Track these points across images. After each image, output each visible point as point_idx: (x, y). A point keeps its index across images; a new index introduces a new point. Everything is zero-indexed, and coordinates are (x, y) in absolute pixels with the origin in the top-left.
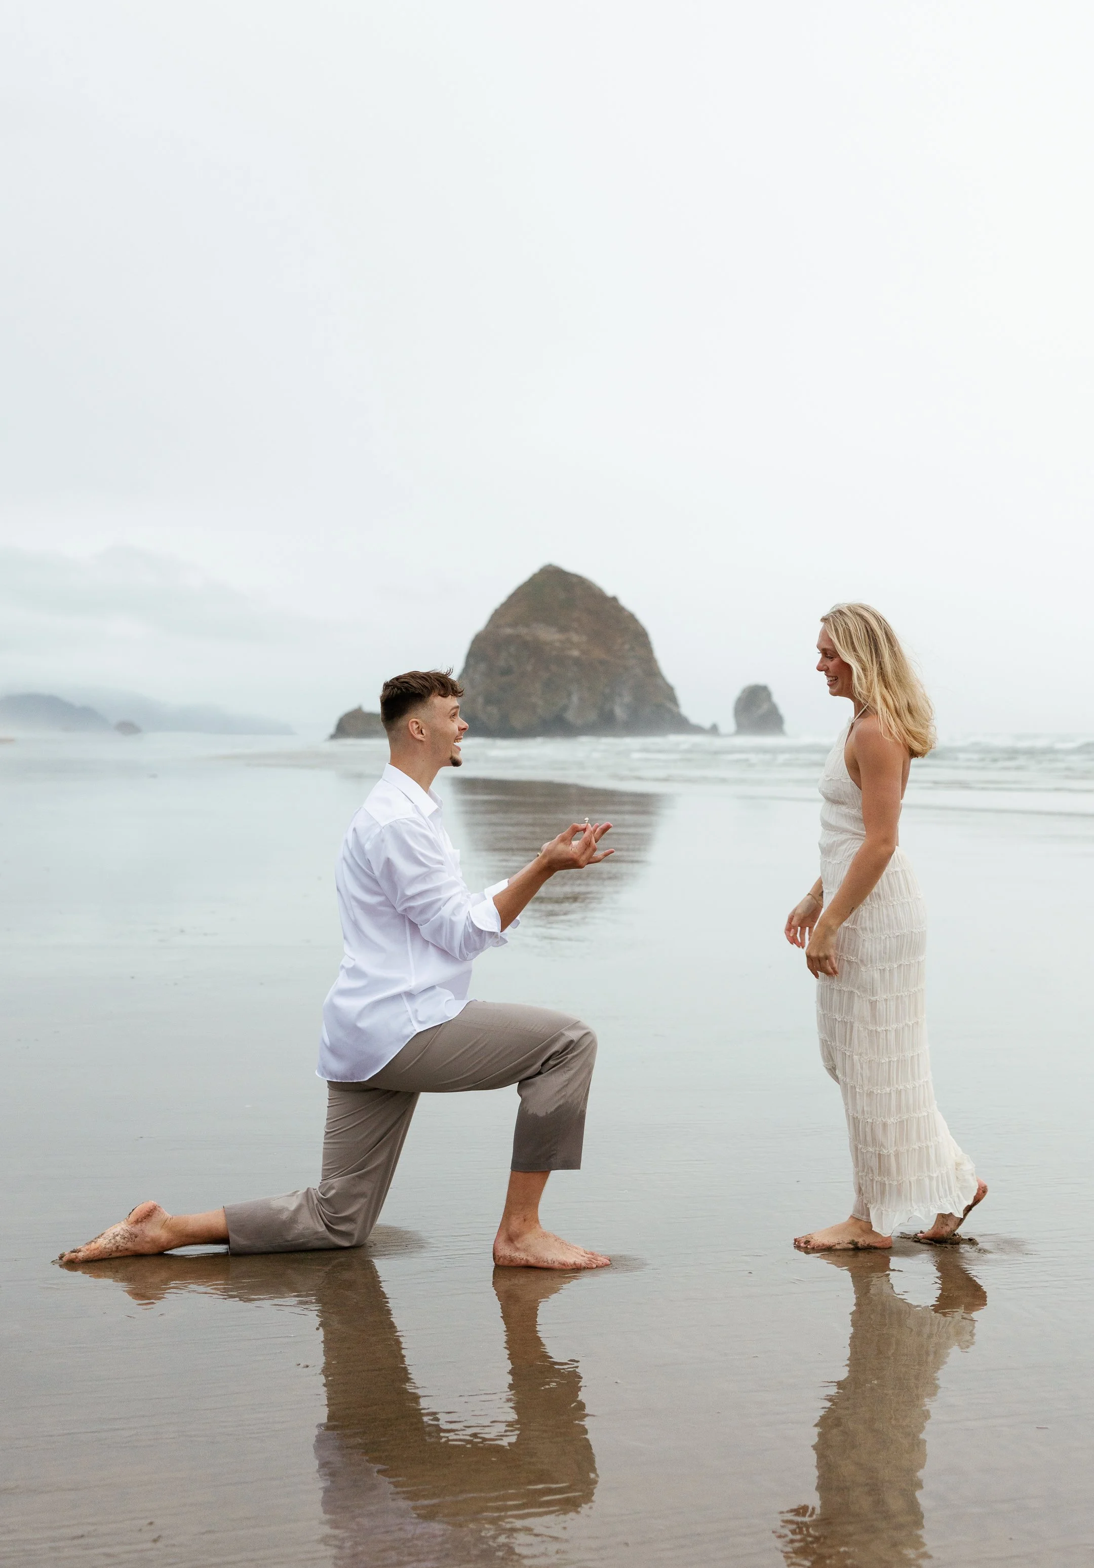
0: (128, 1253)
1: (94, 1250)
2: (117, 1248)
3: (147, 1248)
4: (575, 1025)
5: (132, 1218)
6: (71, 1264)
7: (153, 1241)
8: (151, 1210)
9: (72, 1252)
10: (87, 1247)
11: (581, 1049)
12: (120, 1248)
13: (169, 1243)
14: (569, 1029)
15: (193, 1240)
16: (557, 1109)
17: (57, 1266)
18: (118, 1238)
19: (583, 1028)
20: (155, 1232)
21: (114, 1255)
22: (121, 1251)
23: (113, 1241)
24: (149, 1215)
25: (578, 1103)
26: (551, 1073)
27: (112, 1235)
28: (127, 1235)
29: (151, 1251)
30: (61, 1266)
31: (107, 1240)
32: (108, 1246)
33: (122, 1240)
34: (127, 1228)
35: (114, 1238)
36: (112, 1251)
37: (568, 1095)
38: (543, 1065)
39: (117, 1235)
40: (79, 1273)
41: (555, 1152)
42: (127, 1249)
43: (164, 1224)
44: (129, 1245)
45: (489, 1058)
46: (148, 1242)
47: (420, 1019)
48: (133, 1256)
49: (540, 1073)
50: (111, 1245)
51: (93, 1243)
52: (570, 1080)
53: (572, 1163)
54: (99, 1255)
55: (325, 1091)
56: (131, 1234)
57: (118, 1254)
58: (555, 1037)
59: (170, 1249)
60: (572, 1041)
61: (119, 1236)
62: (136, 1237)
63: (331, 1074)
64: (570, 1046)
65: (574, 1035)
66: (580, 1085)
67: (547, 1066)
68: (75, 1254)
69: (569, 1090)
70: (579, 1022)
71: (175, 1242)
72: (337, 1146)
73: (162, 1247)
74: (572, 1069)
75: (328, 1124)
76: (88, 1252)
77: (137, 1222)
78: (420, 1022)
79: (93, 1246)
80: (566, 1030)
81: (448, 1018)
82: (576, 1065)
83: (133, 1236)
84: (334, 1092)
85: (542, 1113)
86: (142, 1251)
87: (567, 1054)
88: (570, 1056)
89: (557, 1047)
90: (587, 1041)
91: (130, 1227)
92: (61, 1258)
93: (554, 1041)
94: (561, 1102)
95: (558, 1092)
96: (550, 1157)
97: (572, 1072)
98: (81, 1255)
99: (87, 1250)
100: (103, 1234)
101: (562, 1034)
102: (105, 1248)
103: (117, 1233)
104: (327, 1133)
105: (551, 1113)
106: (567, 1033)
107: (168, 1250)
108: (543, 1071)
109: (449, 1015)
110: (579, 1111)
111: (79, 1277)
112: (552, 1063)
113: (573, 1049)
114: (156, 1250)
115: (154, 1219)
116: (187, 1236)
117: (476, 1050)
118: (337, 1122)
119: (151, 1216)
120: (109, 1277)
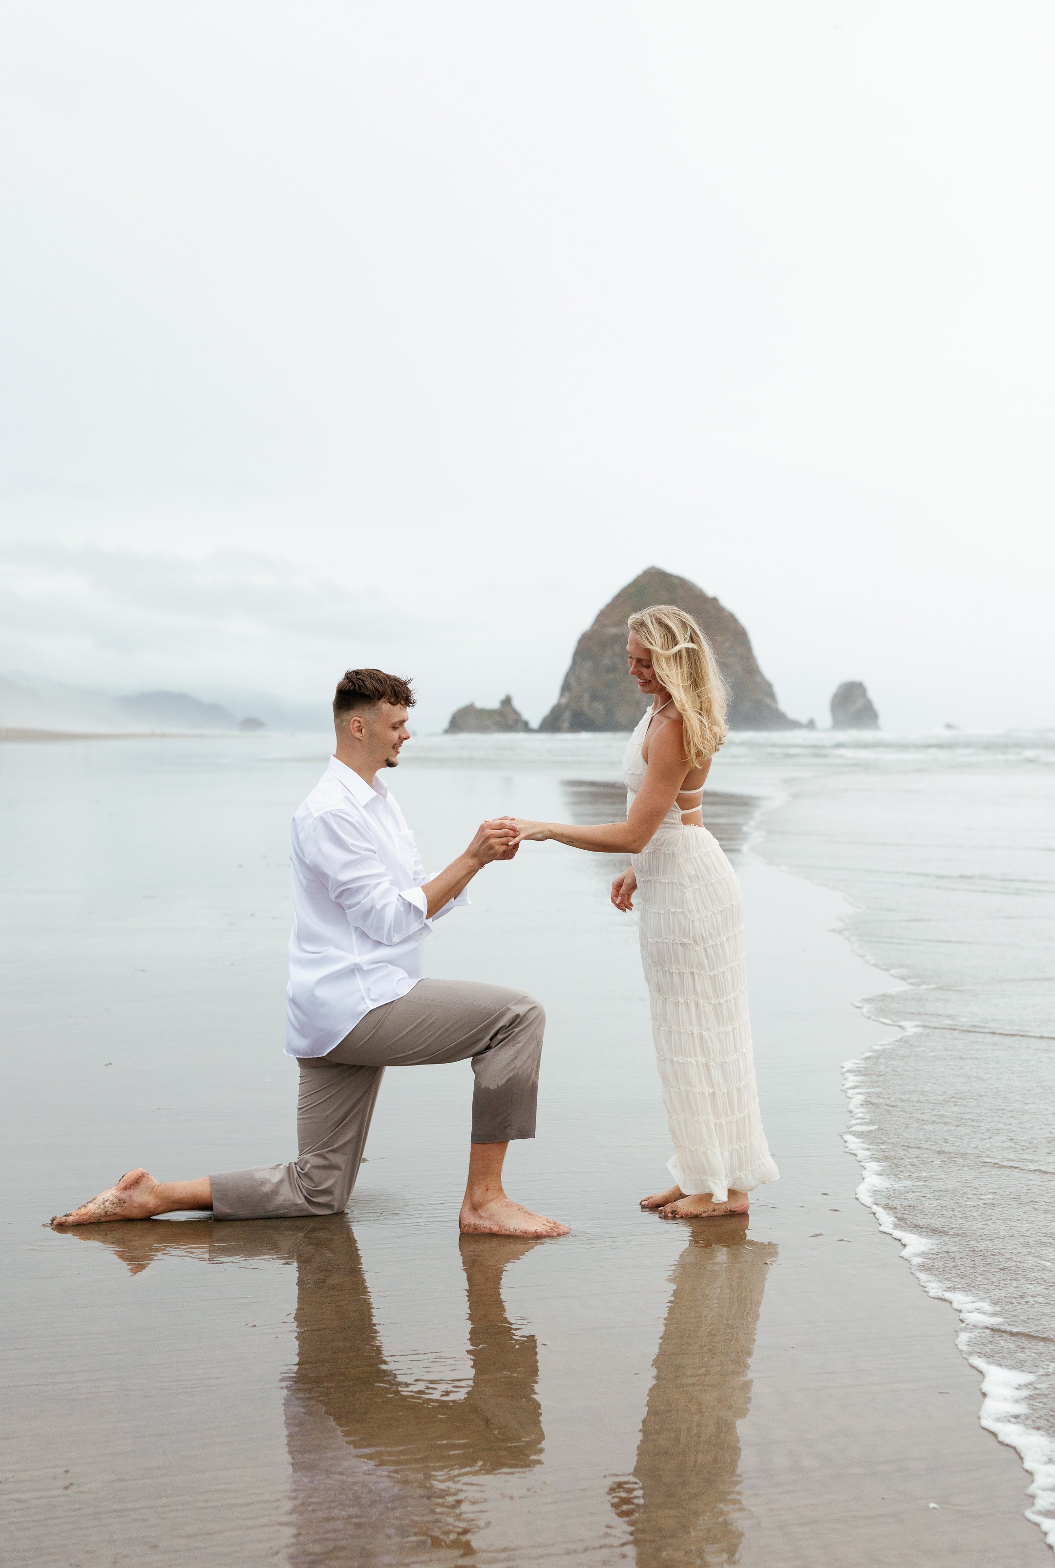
0: (117, 1218)
1: (83, 1215)
2: (106, 1213)
3: (136, 1213)
4: (522, 1000)
5: (122, 1185)
6: (61, 1227)
7: (142, 1206)
8: (139, 1177)
9: (66, 1216)
10: (77, 1212)
11: (528, 1022)
12: (109, 1213)
13: (157, 1208)
14: (516, 1004)
15: (179, 1206)
16: (508, 1081)
17: (49, 1229)
18: (107, 1204)
19: (529, 1003)
20: (143, 1198)
21: (103, 1219)
22: (109, 1216)
23: (102, 1206)
24: (137, 1182)
25: (530, 1076)
26: (500, 1048)
27: (102, 1200)
28: (115, 1201)
29: (139, 1216)
30: (52, 1229)
31: (97, 1206)
32: (97, 1211)
33: (111, 1206)
34: (116, 1194)
35: (104, 1204)
36: (101, 1216)
37: (518, 1066)
38: (491, 1039)
39: (107, 1201)
40: (69, 1236)
41: (509, 1123)
42: (115, 1214)
43: (152, 1190)
44: (118, 1210)
45: (439, 1032)
46: (136, 1208)
47: (373, 997)
48: (121, 1220)
49: (488, 1048)
50: (100, 1210)
51: (83, 1208)
52: (518, 1053)
53: (527, 1132)
54: (88, 1220)
55: (296, 1070)
56: (119, 1200)
57: (108, 1219)
58: (502, 1012)
59: (158, 1214)
60: (518, 1016)
61: (109, 1201)
62: (124, 1203)
63: (299, 1053)
64: (516, 1020)
65: (520, 1010)
66: (529, 1057)
67: (496, 1041)
68: (65, 1218)
69: (518, 1063)
70: (526, 997)
71: (162, 1208)
72: (308, 1121)
73: (150, 1212)
74: (519, 1042)
75: (299, 1100)
76: (77, 1217)
77: (126, 1188)
78: (373, 1000)
79: (83, 1211)
80: (513, 1005)
81: (400, 995)
82: (523, 1039)
83: (121, 1202)
84: (303, 1069)
85: (493, 1087)
86: (131, 1216)
87: (514, 1027)
88: (516, 1030)
89: (504, 1022)
90: (533, 1015)
91: (119, 1193)
92: (53, 1220)
93: (502, 1015)
94: (511, 1074)
95: (508, 1064)
96: (505, 1128)
97: (520, 1045)
98: (70, 1219)
99: (77, 1214)
100: (94, 1199)
101: (509, 1009)
102: (94, 1213)
103: (106, 1199)
104: (299, 1109)
105: (503, 1085)
106: (512, 1007)
107: (155, 1215)
108: (493, 1046)
109: (399, 993)
110: (531, 1083)
111: (69, 1239)
112: (500, 1037)
113: (520, 1023)
114: (143, 1214)
115: (142, 1186)
116: (174, 1202)
117: (427, 1024)
118: (306, 1099)
119: (139, 1183)
120: (98, 1240)
